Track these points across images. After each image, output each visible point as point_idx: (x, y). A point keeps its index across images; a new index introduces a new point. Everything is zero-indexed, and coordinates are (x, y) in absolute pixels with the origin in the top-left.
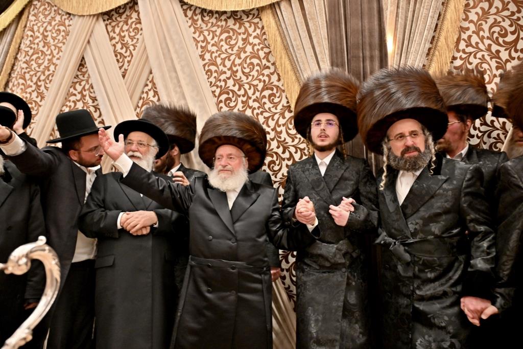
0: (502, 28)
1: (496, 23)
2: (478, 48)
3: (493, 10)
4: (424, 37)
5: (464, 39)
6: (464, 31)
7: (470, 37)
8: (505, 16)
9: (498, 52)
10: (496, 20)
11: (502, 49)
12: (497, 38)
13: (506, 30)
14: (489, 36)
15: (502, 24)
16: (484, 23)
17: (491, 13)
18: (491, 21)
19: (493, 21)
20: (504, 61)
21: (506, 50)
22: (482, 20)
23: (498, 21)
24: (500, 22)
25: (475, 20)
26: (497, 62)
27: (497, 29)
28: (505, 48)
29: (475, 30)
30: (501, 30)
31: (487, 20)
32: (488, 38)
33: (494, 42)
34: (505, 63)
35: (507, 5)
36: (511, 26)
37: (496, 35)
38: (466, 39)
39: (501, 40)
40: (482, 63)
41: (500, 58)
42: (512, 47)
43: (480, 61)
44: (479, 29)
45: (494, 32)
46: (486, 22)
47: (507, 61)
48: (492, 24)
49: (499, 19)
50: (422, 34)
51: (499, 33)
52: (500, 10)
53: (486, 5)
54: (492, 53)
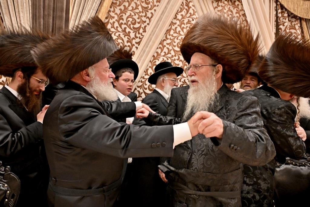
0: (134, 19)
1: (130, 16)
2: (117, 30)
3: (130, 8)
4: (90, 13)
5: (111, 23)
6: (112, 18)
7: (114, 22)
8: (136, 13)
9: (129, 32)
10: (131, 14)
11: (132, 31)
12: (130, 25)
13: (135, 20)
14: (126, 22)
15: (134, 17)
16: (124, 14)
17: (129, 10)
18: (128, 14)
19: (129, 14)
20: (132, 38)
21: (133, 32)
22: (124, 13)
23: (132, 15)
24: (133, 16)
25: (118, 14)
26: (128, 38)
27: (130, 19)
28: (133, 31)
29: (117, 19)
30: (133, 21)
31: (126, 13)
32: (125, 24)
33: (128, 27)
34: (132, 40)
35: (138, 6)
36: (138, 18)
37: (129, 23)
38: (112, 23)
39: (132, 26)
40: (118, 39)
41: (130, 36)
42: (137, 31)
43: (117, 38)
44: (119, 19)
45: (129, 21)
46: (126, 14)
47: (133, 38)
48: (129, 16)
49: (133, 14)
50: (89, 11)
51: (131, 22)
52: (134, 8)
53: (127, 4)
54: (126, 33)
